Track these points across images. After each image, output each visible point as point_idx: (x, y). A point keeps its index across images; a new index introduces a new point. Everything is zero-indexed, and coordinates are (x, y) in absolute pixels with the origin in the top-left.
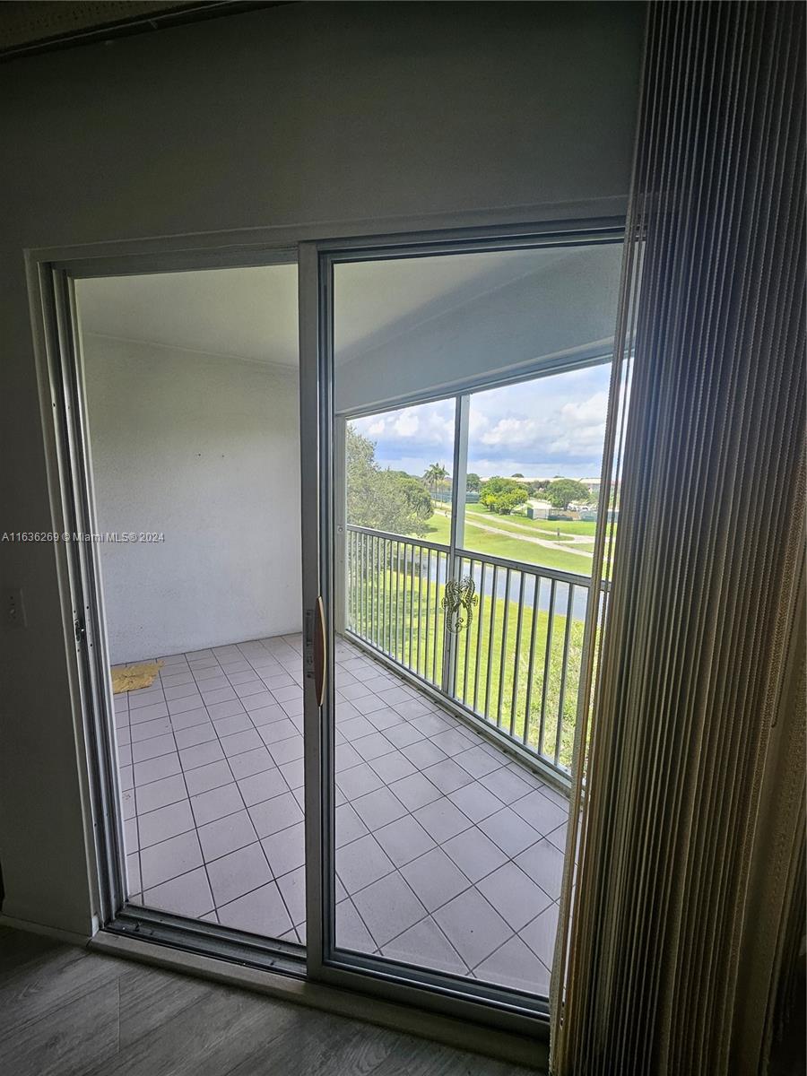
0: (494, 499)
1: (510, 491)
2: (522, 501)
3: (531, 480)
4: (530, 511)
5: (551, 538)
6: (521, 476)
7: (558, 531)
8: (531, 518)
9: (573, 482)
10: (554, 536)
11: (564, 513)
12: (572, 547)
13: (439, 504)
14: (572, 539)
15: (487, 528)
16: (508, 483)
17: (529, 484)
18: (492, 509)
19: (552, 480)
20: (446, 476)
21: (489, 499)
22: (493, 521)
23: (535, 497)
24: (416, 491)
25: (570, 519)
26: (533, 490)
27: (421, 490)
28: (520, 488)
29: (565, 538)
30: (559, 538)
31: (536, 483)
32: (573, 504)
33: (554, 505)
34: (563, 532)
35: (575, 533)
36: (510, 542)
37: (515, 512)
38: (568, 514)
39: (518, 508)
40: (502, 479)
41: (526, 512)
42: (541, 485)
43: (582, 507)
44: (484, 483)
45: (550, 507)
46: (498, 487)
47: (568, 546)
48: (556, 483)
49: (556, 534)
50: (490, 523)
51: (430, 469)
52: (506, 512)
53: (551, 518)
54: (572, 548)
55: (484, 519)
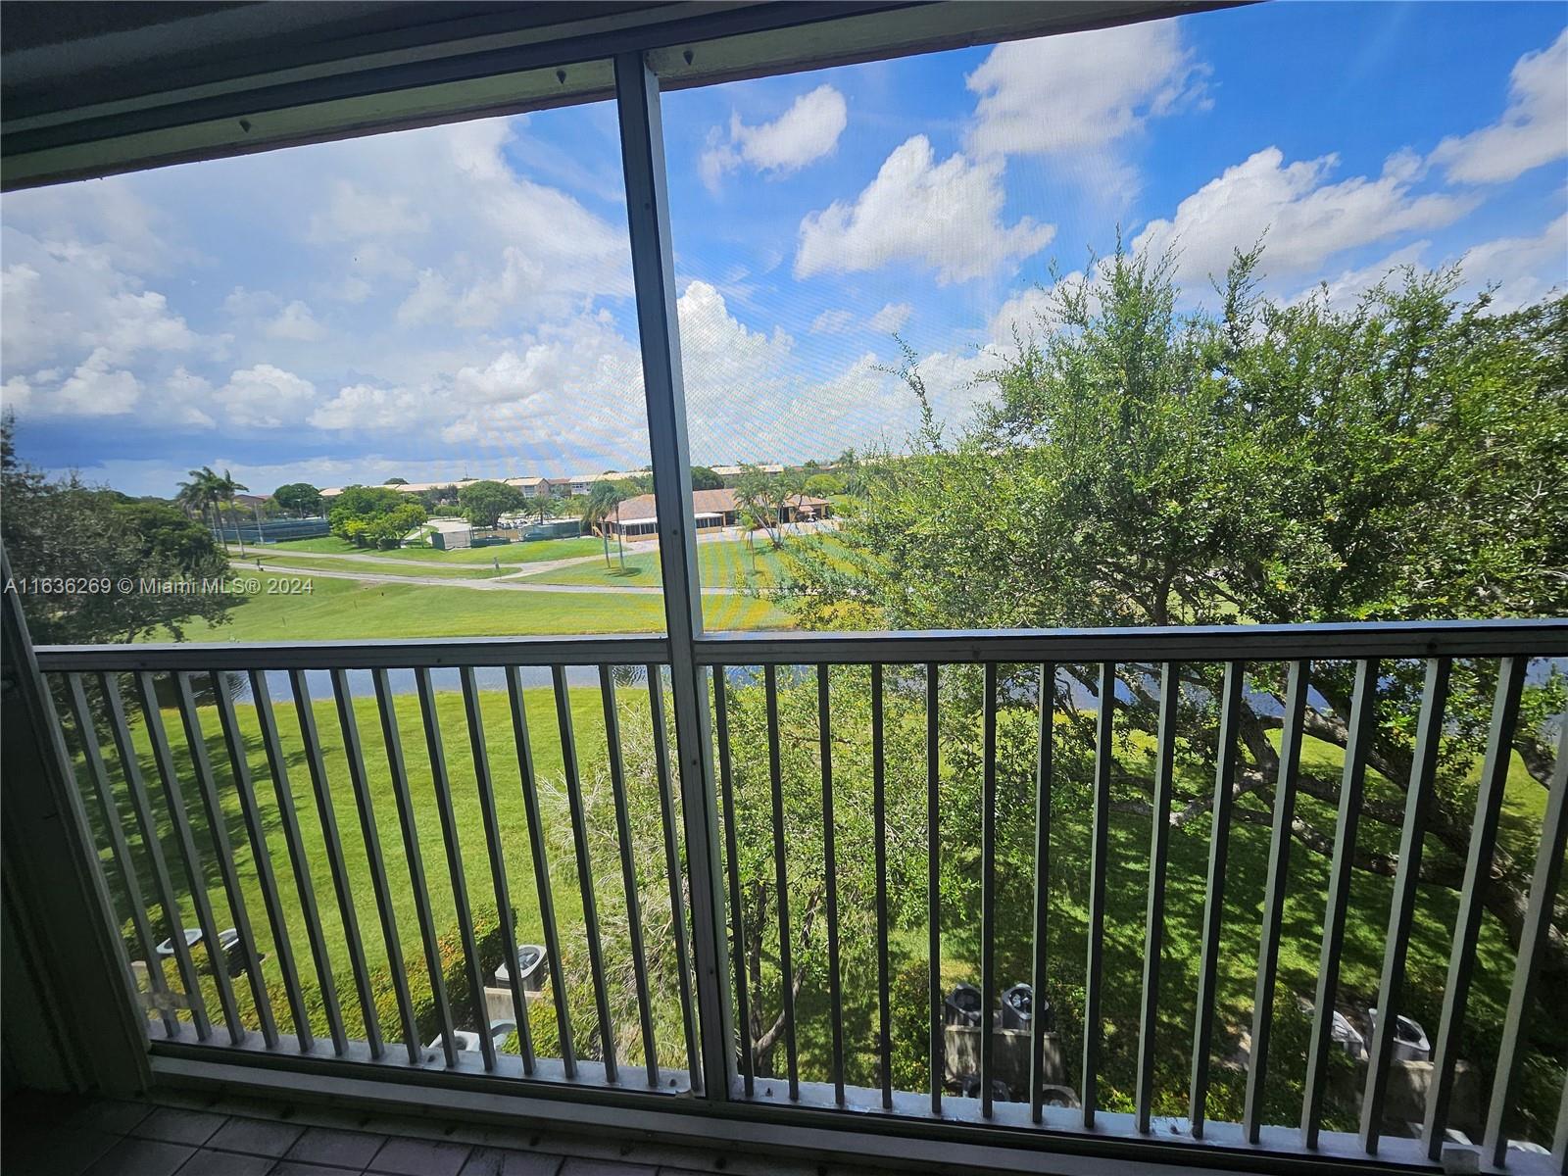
0: (362, 525)
1: (390, 509)
2: (416, 521)
3: (424, 487)
4: (438, 539)
5: (487, 574)
6: (402, 482)
7: (496, 561)
8: (443, 549)
9: (498, 484)
10: (490, 570)
11: (495, 533)
12: (522, 581)
13: (231, 549)
14: (519, 570)
15: (361, 577)
16: (382, 495)
17: (421, 493)
18: (361, 543)
19: (459, 486)
20: (237, 492)
21: (352, 527)
22: (372, 565)
23: (438, 513)
24: (165, 530)
25: (507, 542)
26: (433, 503)
27: (181, 525)
28: (407, 502)
29: (509, 572)
30: (499, 572)
31: (435, 491)
32: (504, 519)
33: (475, 523)
34: (503, 561)
35: (522, 561)
36: (414, 594)
37: (409, 543)
38: (501, 534)
39: (412, 536)
40: (372, 490)
41: (430, 540)
42: (442, 494)
43: (518, 521)
44: (332, 500)
45: (467, 527)
46: (363, 503)
47: (517, 581)
48: (471, 488)
49: (494, 566)
50: (365, 568)
51: (192, 481)
52: (391, 545)
53: (476, 544)
54: (524, 583)
55: (352, 563)
